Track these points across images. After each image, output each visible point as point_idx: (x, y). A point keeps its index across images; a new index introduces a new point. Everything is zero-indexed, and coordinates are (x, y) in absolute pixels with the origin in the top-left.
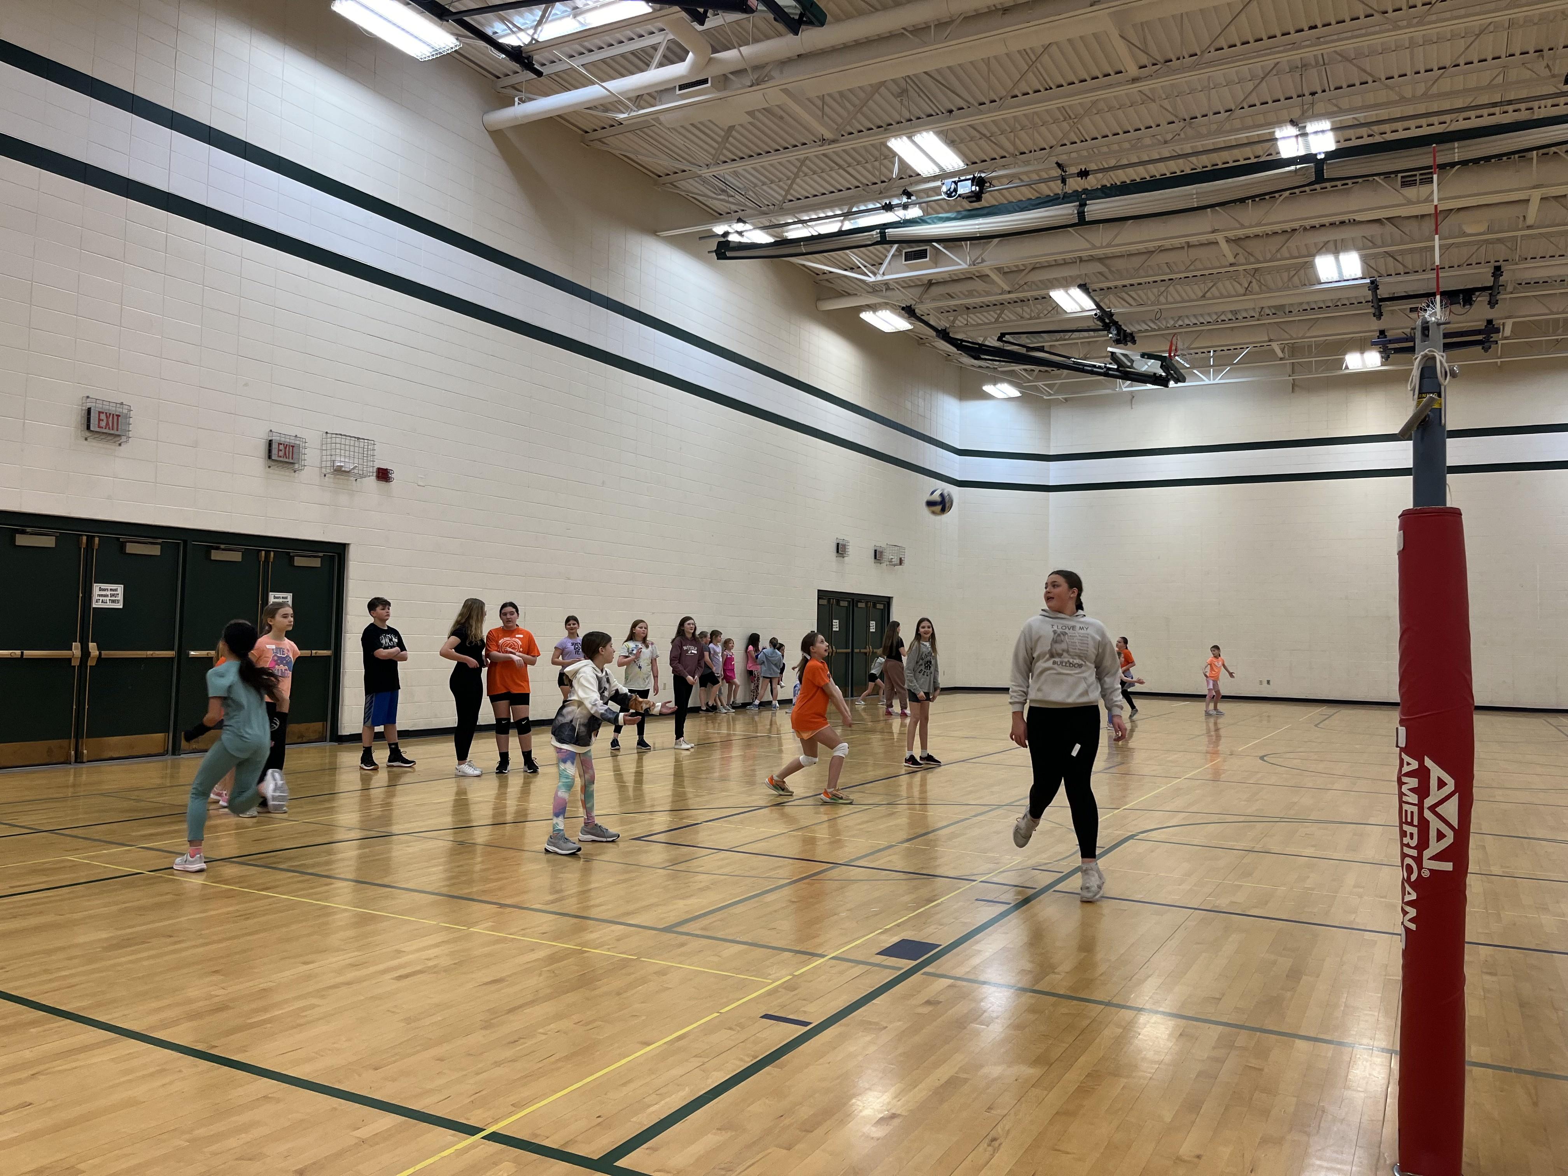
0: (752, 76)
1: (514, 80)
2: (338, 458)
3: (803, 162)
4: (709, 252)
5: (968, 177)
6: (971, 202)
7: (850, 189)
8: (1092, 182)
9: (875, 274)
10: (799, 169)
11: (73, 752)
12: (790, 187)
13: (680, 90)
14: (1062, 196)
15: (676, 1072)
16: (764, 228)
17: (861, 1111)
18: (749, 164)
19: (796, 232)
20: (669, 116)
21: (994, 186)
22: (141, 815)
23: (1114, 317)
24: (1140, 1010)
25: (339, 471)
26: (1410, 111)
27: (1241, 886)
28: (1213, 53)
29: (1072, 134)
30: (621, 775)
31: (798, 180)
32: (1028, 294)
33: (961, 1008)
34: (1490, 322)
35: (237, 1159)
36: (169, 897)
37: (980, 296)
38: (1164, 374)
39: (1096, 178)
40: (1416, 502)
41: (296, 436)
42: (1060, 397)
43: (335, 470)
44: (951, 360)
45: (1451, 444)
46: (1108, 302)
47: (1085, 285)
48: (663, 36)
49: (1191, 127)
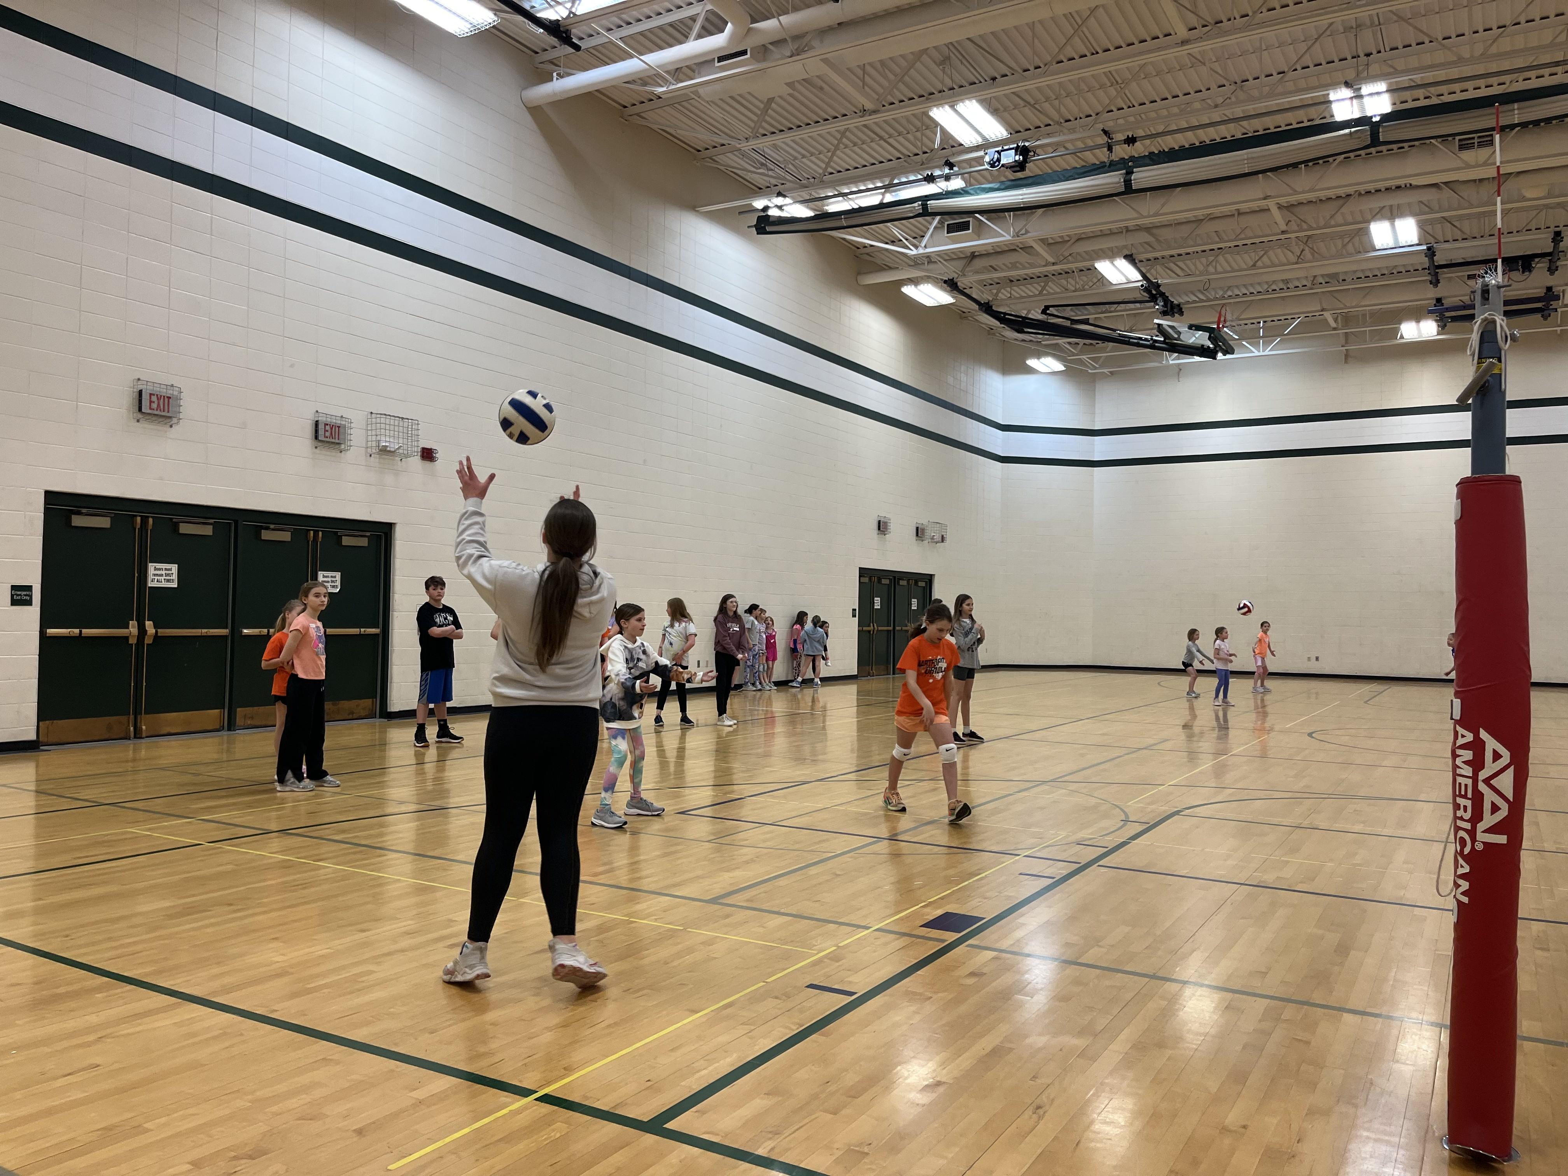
0: (791, 46)
1: (552, 54)
2: (383, 438)
3: (843, 134)
4: (748, 227)
5: (1012, 146)
6: (1014, 172)
7: (891, 160)
8: (1139, 149)
9: (916, 247)
10: (840, 141)
11: (132, 728)
12: (831, 159)
13: (718, 62)
14: (1108, 165)
15: (724, 1039)
16: (803, 202)
17: (906, 1078)
18: (788, 137)
19: (836, 206)
20: (709, 89)
21: (1039, 155)
22: (198, 789)
23: (1161, 288)
24: (1185, 983)
25: (384, 451)
26: (1467, 71)
27: (1288, 862)
28: (1266, 14)
29: (1119, 100)
30: (664, 750)
31: (838, 152)
32: (1073, 266)
33: (1006, 980)
34: (1549, 289)
35: (299, 1119)
36: (230, 867)
37: (1024, 268)
38: (1211, 346)
39: (1143, 145)
40: (1474, 469)
41: (342, 417)
42: (1105, 371)
43: (381, 450)
44: (994, 334)
45: (1511, 414)
46: (1155, 273)
47: (1131, 256)
48: (701, 7)
49: (1242, 90)
